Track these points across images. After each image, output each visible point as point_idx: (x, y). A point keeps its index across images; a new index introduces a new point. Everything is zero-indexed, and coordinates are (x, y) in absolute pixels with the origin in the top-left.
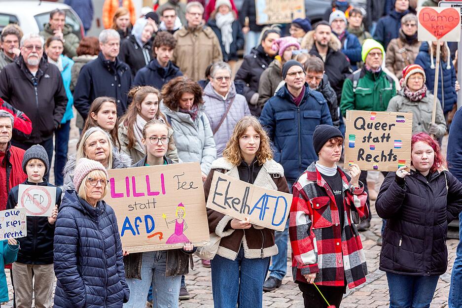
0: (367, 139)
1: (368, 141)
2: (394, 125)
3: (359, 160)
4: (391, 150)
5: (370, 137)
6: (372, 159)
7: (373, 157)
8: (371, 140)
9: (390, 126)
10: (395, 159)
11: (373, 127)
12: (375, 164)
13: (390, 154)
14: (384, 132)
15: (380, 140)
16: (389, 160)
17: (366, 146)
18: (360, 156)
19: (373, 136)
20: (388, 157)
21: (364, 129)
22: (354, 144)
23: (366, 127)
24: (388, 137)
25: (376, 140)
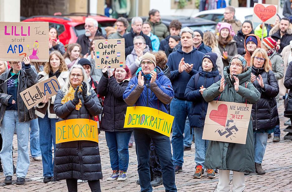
0: (104, 53)
1: (105, 54)
2: (116, 45)
3: (102, 64)
4: (116, 58)
5: (106, 52)
6: (108, 63)
7: (108, 62)
8: (106, 53)
9: (114, 46)
10: (118, 62)
11: (107, 47)
12: (109, 65)
13: (116, 60)
14: (112, 49)
15: (110, 53)
16: (116, 63)
17: (104, 57)
18: (102, 62)
19: (107, 52)
20: (115, 61)
21: (103, 48)
22: (99, 56)
23: (104, 47)
24: (114, 52)
25: (109, 53)
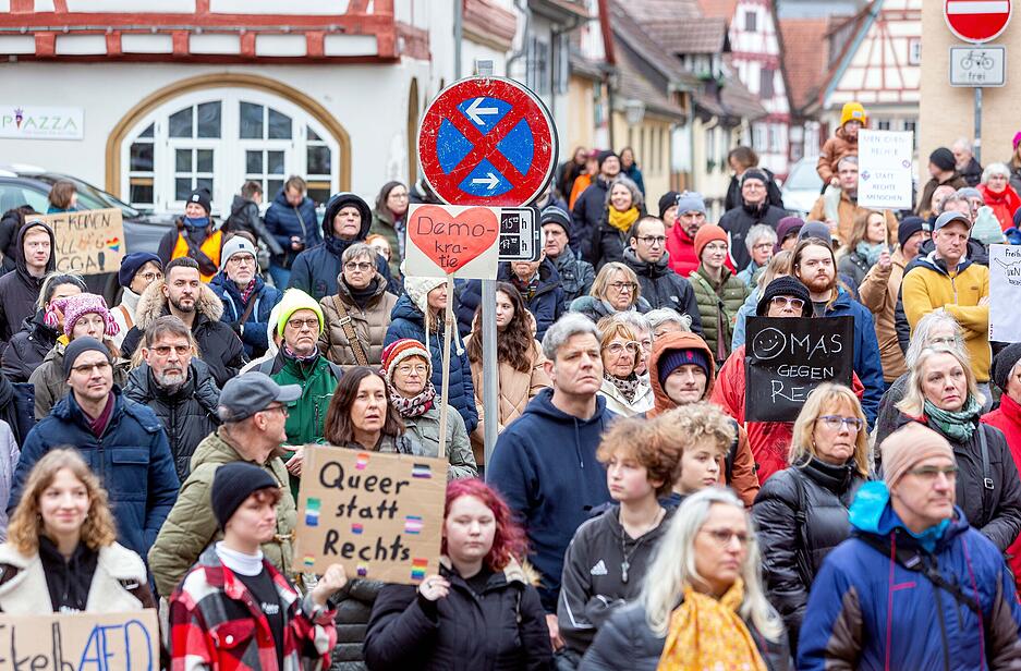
0: (346, 510)
1: (349, 514)
2: (407, 483)
3: (326, 552)
4: (399, 538)
5: (352, 506)
6: (355, 554)
7: (358, 549)
8: (355, 512)
9: (399, 485)
10: (406, 557)
11: (362, 484)
12: (362, 565)
13: (396, 547)
14: (384, 497)
15: (375, 513)
16: (394, 557)
17: (344, 526)
18: (329, 545)
19: (360, 504)
20: (390, 552)
21: (342, 488)
22: (316, 518)
23: (345, 483)
24: (393, 509)
25: (366, 513)
